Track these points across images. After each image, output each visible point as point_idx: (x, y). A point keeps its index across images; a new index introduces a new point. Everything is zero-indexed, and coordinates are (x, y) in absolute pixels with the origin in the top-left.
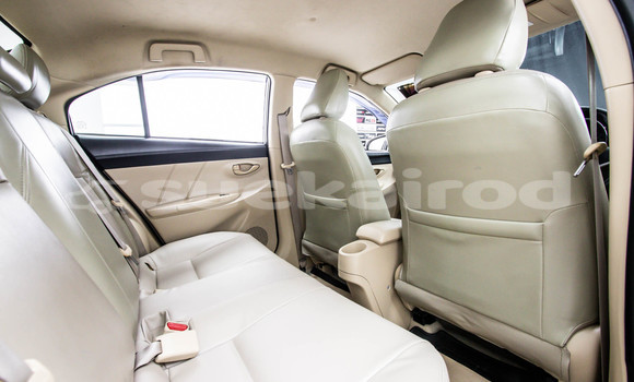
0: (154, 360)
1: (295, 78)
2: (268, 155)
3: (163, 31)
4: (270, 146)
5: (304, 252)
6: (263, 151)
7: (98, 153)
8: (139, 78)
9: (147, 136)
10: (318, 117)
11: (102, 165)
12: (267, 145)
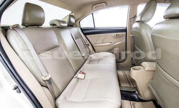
0: (77, 77)
1: (138, 4)
2: (126, 31)
3: (95, 2)
4: (127, 29)
5: (133, 63)
6: (125, 30)
7: (85, 32)
8: (92, 14)
9: (95, 27)
10: (139, 22)
11: (85, 34)
12: (126, 28)
